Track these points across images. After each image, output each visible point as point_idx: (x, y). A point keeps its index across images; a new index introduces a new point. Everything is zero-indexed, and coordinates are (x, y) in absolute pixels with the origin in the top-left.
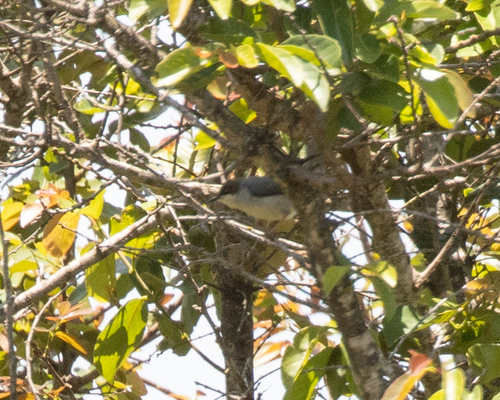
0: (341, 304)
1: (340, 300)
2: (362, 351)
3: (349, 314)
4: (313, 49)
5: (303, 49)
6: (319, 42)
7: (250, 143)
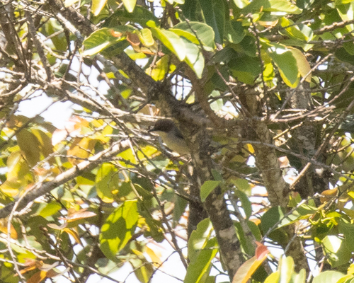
0: (214, 206)
1: (214, 203)
2: (229, 240)
3: (220, 213)
4: (195, 33)
5: (187, 33)
6: (199, 28)
7: (154, 91)
